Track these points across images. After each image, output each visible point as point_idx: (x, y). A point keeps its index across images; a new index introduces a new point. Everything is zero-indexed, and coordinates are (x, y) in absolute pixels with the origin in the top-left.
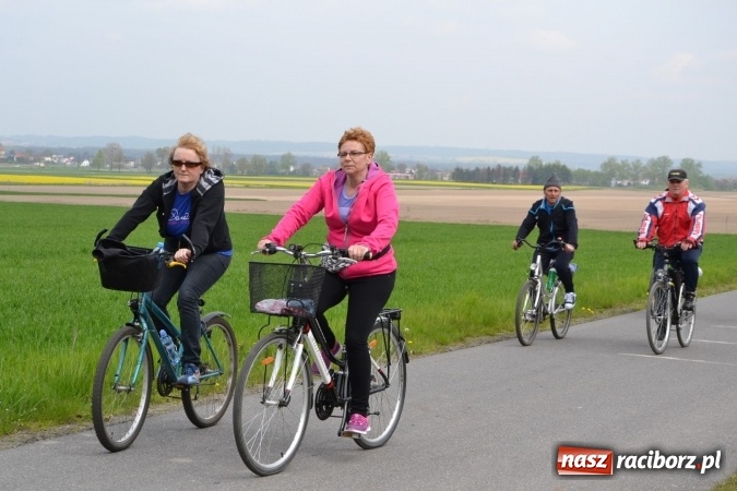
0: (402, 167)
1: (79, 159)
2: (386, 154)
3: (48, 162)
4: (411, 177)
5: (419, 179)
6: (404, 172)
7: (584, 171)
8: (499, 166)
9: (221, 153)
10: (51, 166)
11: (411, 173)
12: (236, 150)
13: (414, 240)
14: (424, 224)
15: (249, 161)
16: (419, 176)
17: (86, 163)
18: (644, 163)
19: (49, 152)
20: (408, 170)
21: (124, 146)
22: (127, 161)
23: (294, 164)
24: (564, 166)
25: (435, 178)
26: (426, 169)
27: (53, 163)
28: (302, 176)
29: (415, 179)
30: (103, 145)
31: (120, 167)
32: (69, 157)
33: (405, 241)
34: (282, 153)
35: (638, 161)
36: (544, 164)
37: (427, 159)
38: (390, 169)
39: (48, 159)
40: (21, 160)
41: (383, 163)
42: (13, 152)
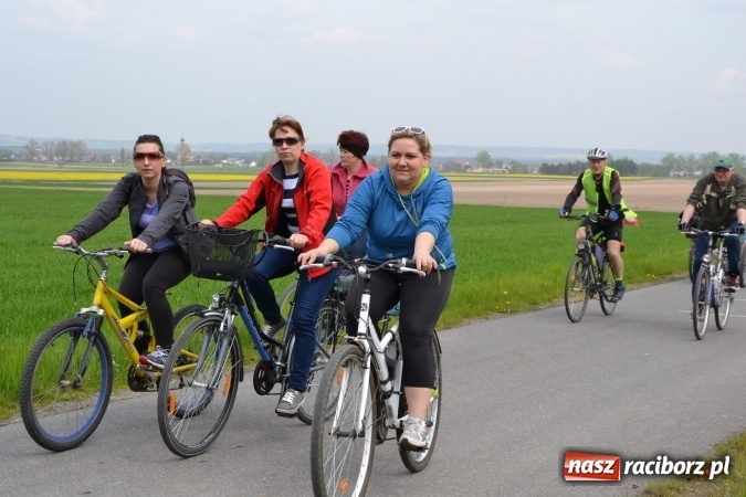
0: (499, 164)
1: (248, 161)
2: (486, 153)
3: (224, 164)
4: (507, 171)
5: (513, 173)
6: (501, 167)
7: (647, 165)
8: (578, 162)
10: (227, 166)
11: (507, 168)
13: (510, 221)
14: (517, 208)
15: (378, 160)
16: (514, 170)
17: (253, 164)
18: (697, 157)
19: (225, 156)
20: (504, 166)
24: (631, 161)
25: (526, 172)
26: (519, 165)
27: (228, 164)
29: (510, 173)
32: (240, 160)
33: (503, 223)
35: (692, 156)
36: (615, 159)
37: (520, 157)
38: (490, 165)
39: (225, 161)
40: (205, 163)
41: (484, 160)
42: (199, 157)
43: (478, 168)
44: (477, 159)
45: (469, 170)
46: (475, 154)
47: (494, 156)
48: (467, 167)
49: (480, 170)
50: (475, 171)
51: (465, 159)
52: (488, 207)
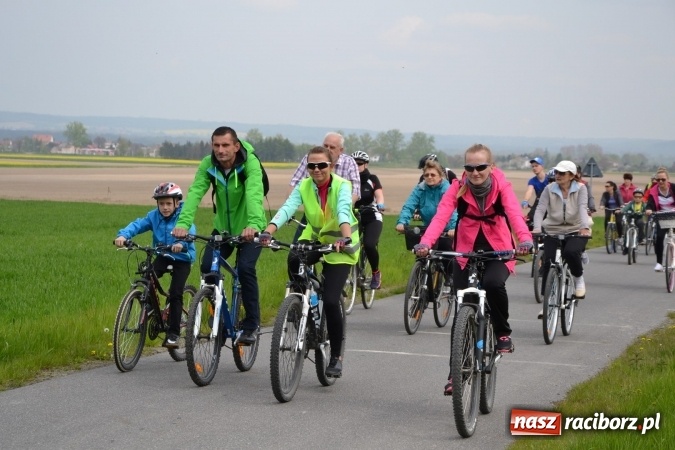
0: (100, 142)
2: (81, 126)
4: (111, 153)
5: (121, 156)
6: (103, 147)
11: (111, 148)
14: (127, 207)
16: (121, 152)
18: (374, 137)
20: (107, 145)
24: (287, 141)
25: (139, 154)
26: (129, 144)
29: (116, 155)
33: (106, 227)
35: (367, 135)
36: (264, 138)
37: (131, 132)
38: (86, 143)
41: (77, 135)
43: (67, 147)
44: (65, 133)
45: (54, 150)
46: (63, 127)
47: (91, 130)
48: (52, 145)
49: (71, 150)
50: (64, 151)
51: (48, 134)
52: (83, 204)
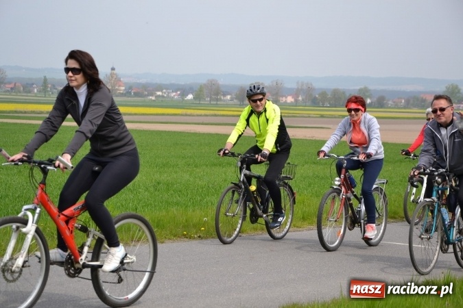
1: (184, 94)
2: (457, 87)
9: (305, 87)
10: (161, 99)
12: (318, 85)
17: (190, 97)
19: (160, 88)
21: (221, 82)
22: (224, 95)
23: (370, 98)
27: (163, 96)
28: (377, 108)
30: (203, 81)
31: (217, 100)
32: (176, 92)
34: (358, 88)
39: (159, 93)
40: (136, 94)
41: (454, 95)
42: (131, 88)
46: (442, 88)
